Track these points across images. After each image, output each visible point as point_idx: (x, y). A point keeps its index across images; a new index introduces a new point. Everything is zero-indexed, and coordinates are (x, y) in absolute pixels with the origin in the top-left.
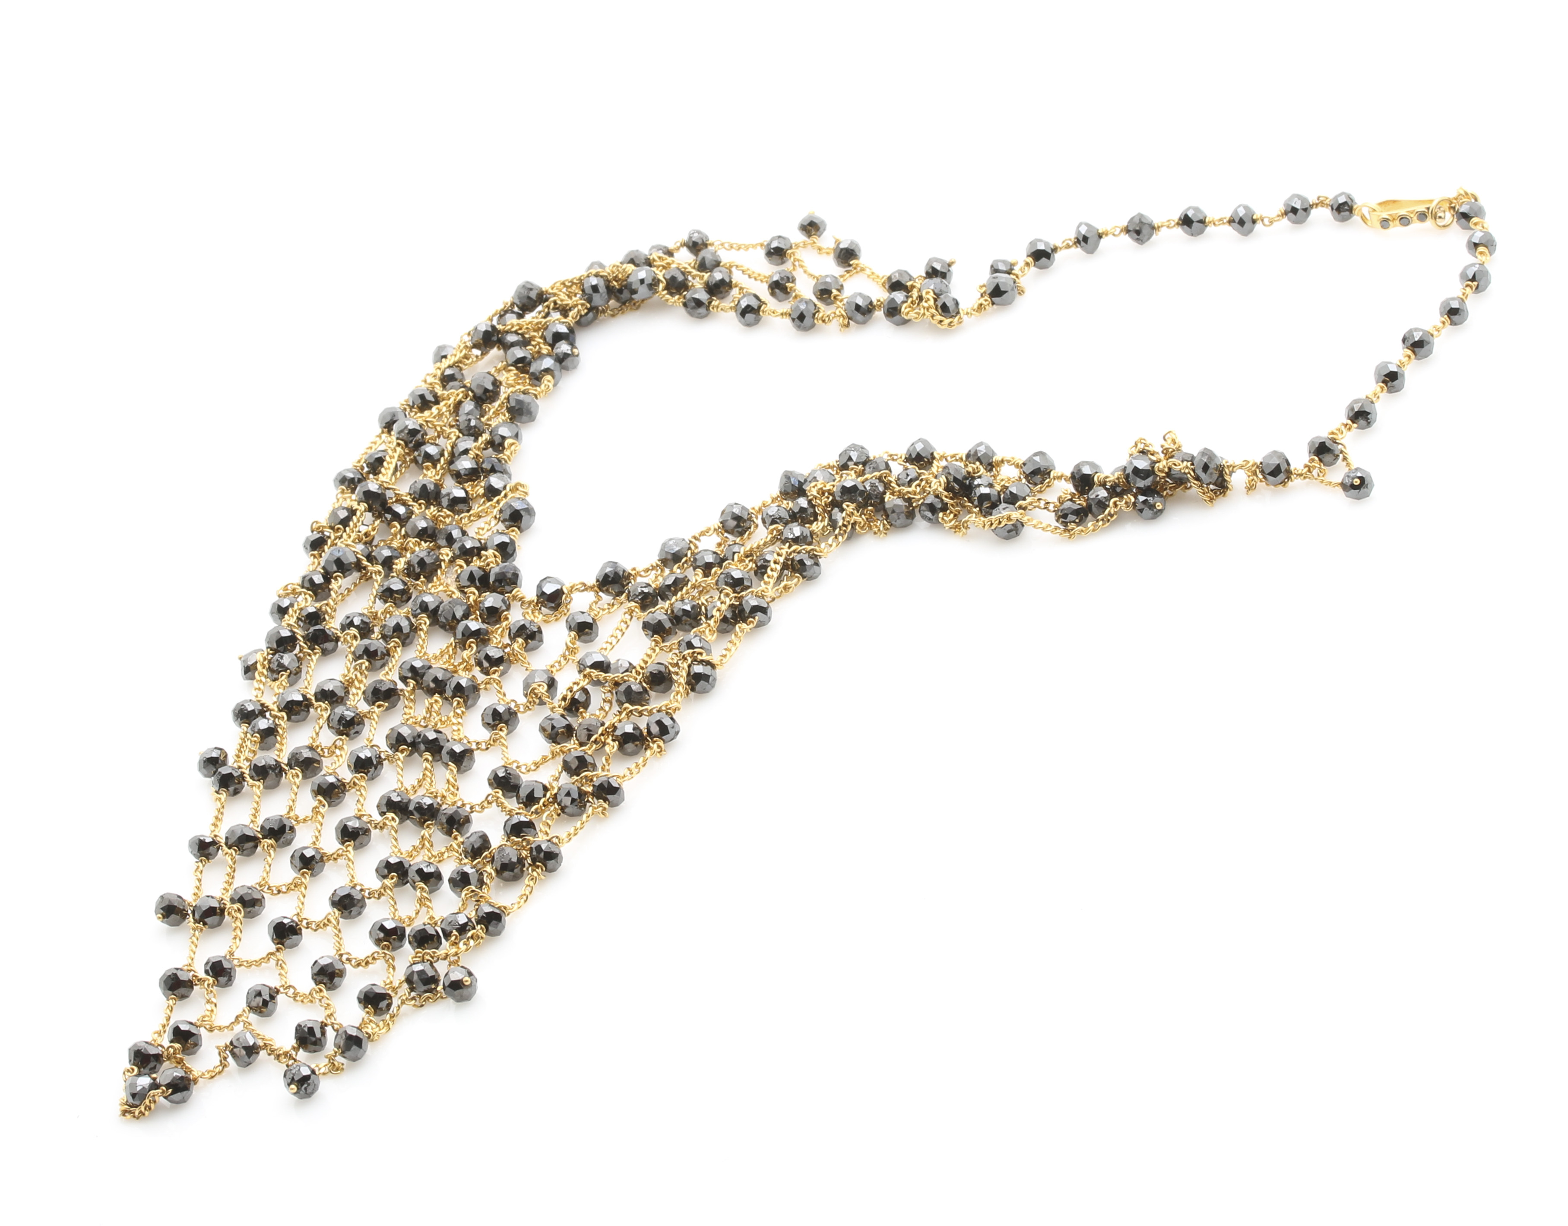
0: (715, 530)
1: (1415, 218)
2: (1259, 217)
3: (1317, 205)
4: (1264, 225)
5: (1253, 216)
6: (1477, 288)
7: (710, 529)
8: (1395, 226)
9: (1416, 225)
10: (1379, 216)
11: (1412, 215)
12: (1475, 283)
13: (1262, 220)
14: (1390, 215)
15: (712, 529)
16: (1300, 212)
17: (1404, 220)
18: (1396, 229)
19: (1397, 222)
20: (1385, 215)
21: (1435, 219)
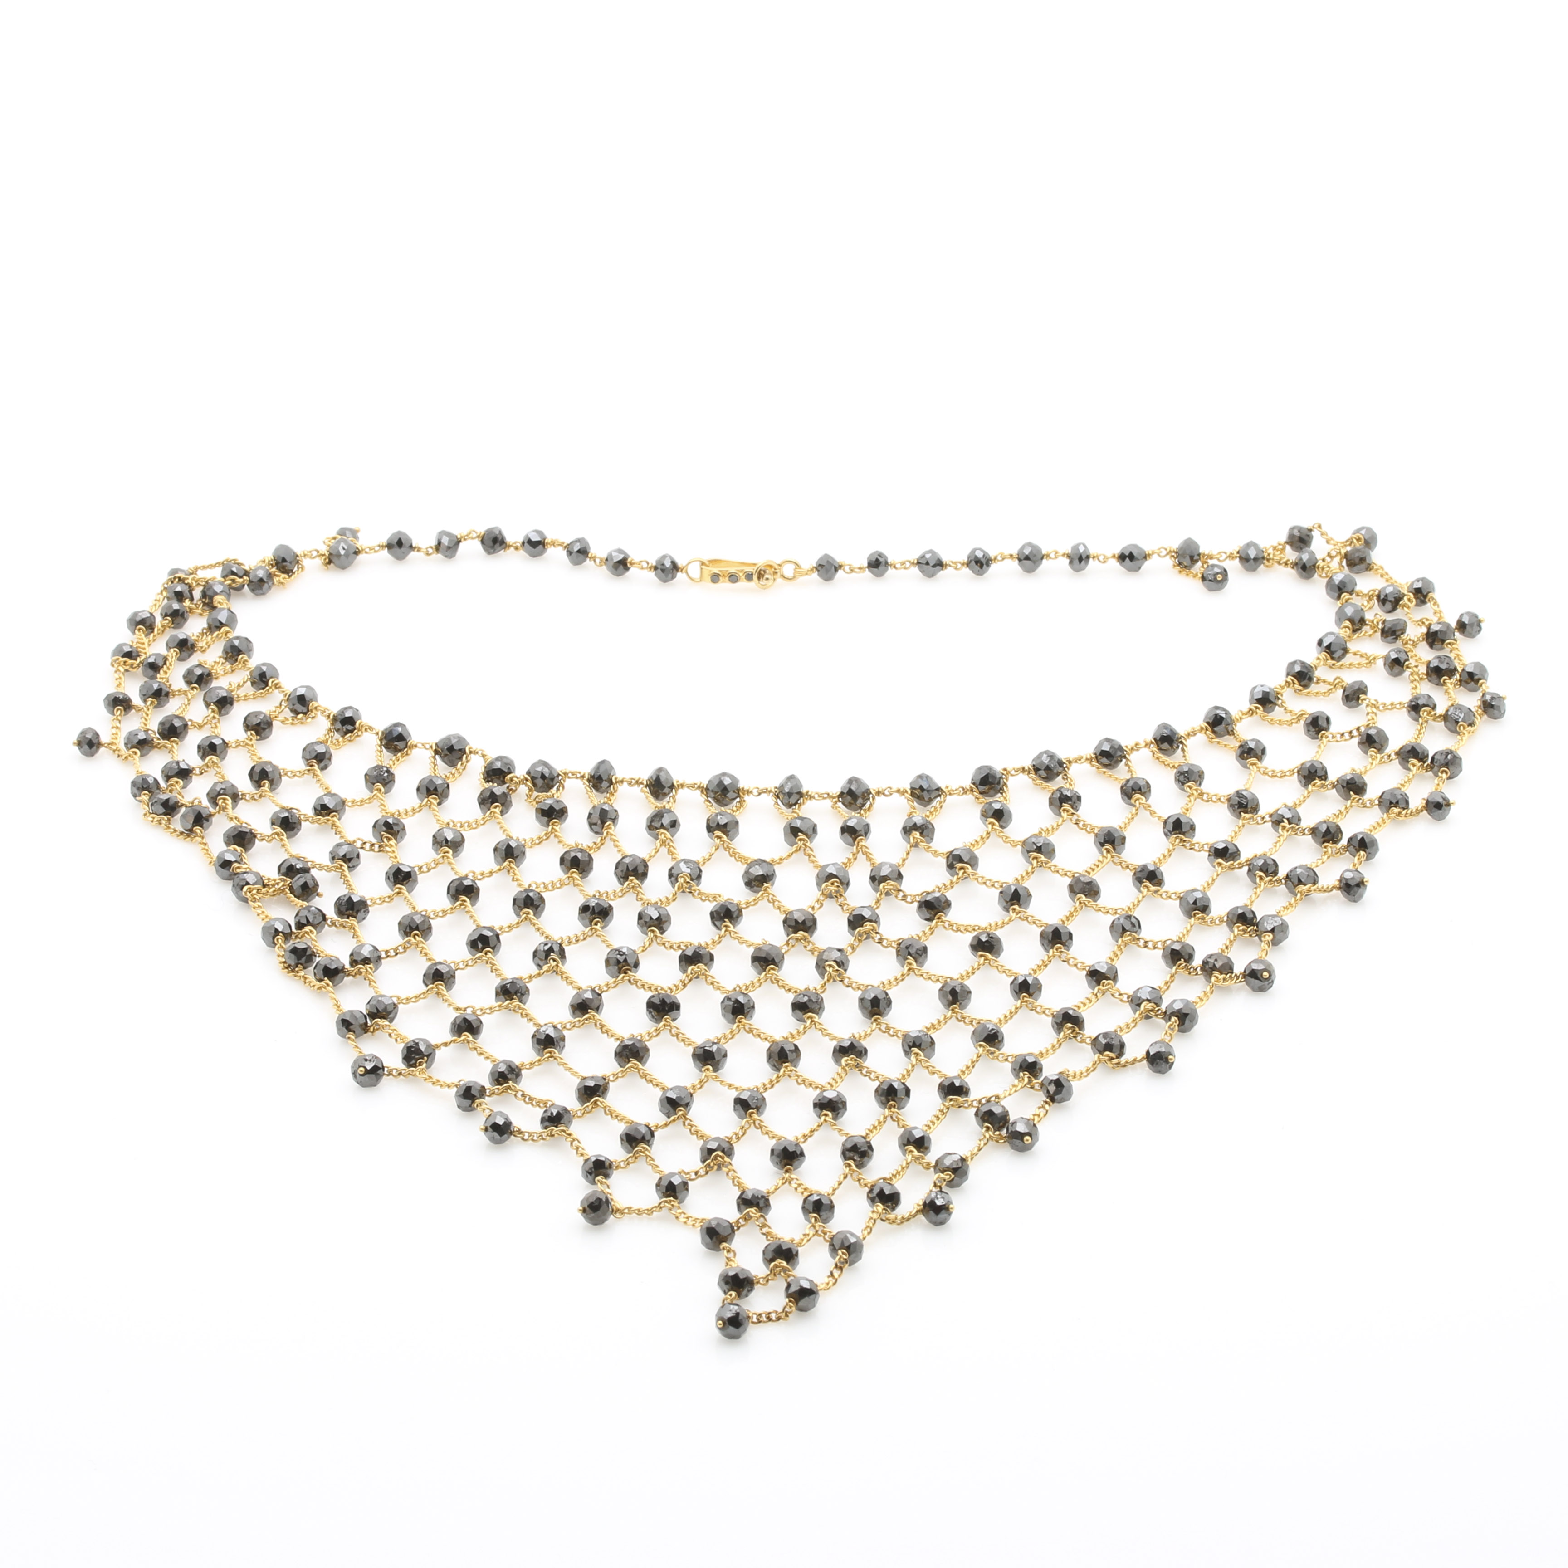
0: (1087, 759)
1: (744, 577)
7: (1082, 757)
8: (723, 582)
9: (743, 584)
10: (710, 571)
11: (740, 574)
14: (720, 571)
15: (1084, 758)
17: (733, 578)
18: (724, 585)
19: (727, 578)
20: (716, 571)
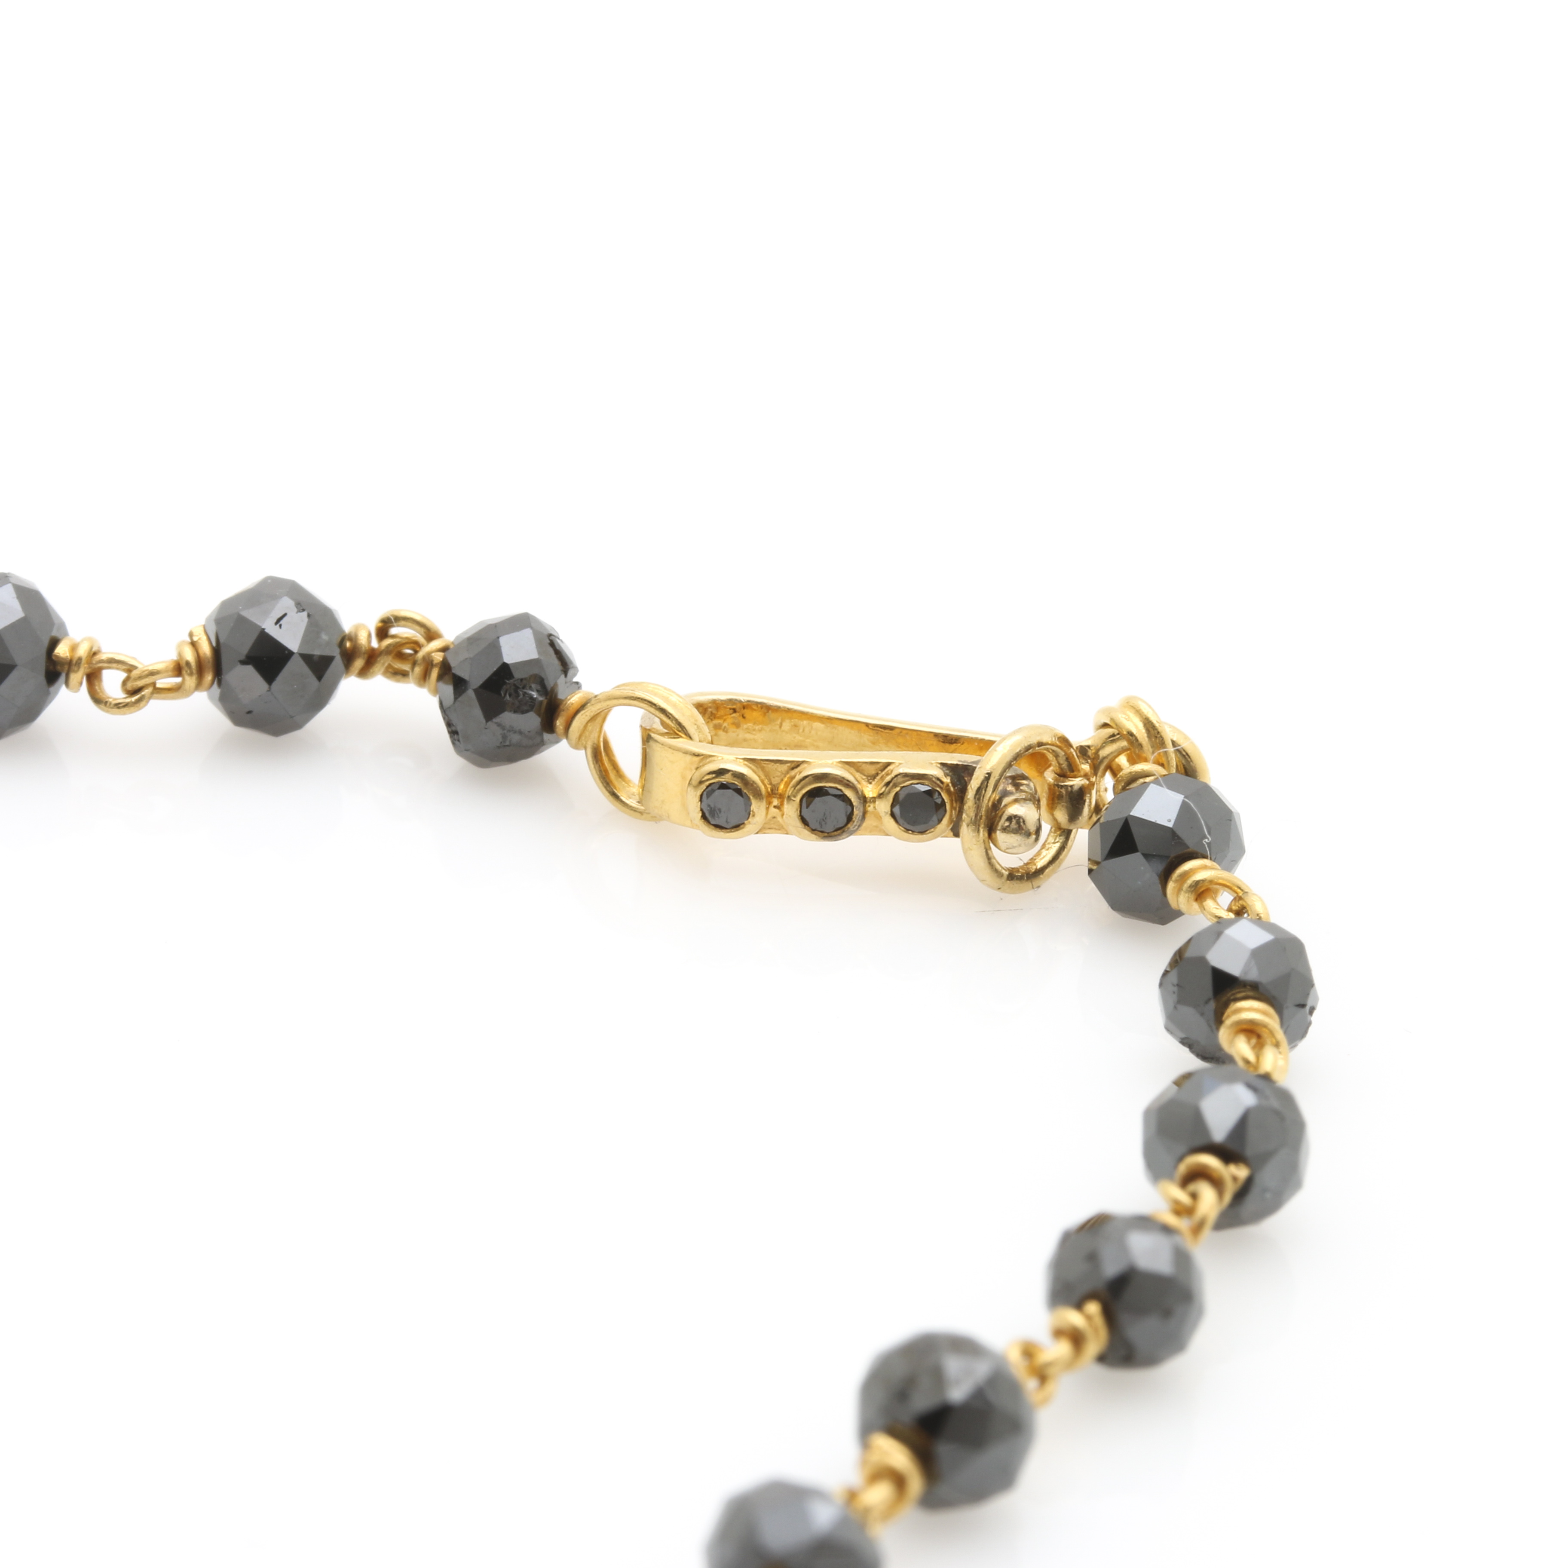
1: (883, 807)
2: (82, 651)
3: (371, 658)
4: (98, 699)
5: (54, 643)
6: (1243, 1192)
8: (772, 824)
9: (882, 840)
10: (695, 763)
11: (870, 790)
12: (1241, 1172)
13: (93, 677)
14: (758, 769)
16: (295, 667)
17: (826, 807)
18: (777, 840)
19: (790, 807)
21: (991, 830)
